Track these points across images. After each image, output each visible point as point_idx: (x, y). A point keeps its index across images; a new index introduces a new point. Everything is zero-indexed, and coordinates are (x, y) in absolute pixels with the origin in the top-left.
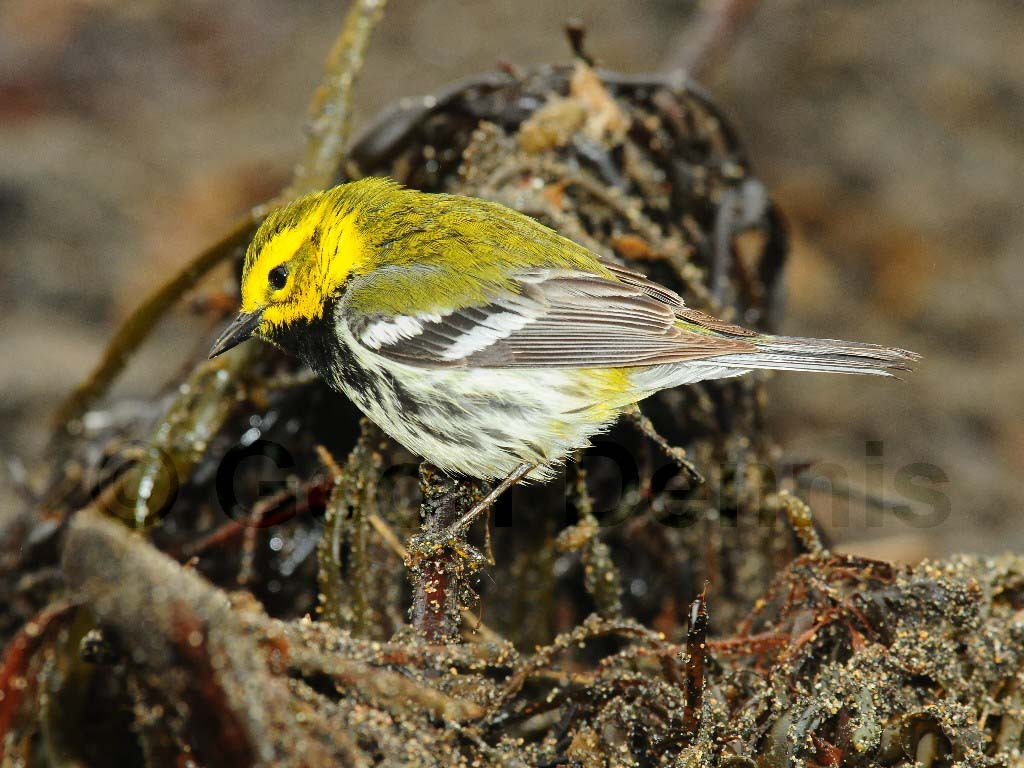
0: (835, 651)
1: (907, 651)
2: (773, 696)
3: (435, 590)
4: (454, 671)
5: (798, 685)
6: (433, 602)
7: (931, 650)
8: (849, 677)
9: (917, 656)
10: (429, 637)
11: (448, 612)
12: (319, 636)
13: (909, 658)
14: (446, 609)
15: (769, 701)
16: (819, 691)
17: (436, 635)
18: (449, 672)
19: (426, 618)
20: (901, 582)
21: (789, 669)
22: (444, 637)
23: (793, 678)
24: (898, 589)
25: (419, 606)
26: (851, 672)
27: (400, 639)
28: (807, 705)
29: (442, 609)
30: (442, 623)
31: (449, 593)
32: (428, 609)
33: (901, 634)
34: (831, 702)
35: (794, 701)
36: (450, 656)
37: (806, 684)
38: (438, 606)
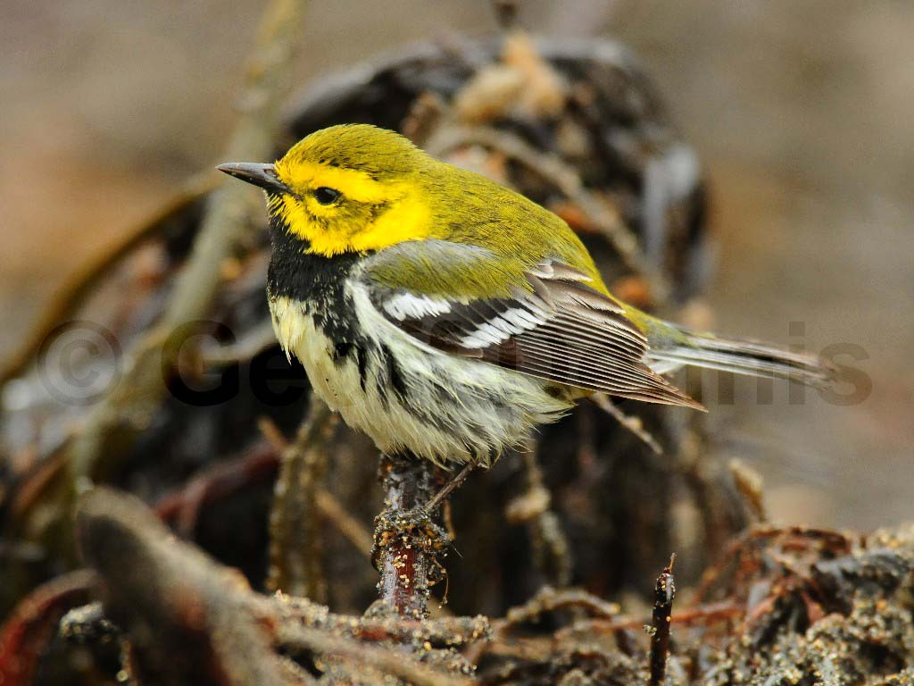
0: (792, 622)
1: (865, 621)
2: (734, 667)
3: (404, 565)
4: (428, 645)
5: (757, 657)
6: (402, 577)
7: (889, 621)
8: (810, 647)
9: (875, 625)
10: (401, 612)
11: (417, 587)
12: (299, 613)
13: (867, 629)
14: (416, 583)
15: (729, 672)
16: (778, 663)
17: (407, 610)
18: (423, 647)
19: (397, 593)
20: (857, 552)
21: (747, 640)
22: (415, 611)
23: (752, 649)
24: (854, 560)
25: (388, 581)
26: (810, 643)
27: (374, 615)
28: (768, 675)
29: (412, 584)
30: (413, 598)
31: (418, 568)
32: (399, 584)
33: (859, 604)
34: (792, 671)
35: (754, 672)
36: (425, 631)
37: (764, 655)
38: (407, 581)
